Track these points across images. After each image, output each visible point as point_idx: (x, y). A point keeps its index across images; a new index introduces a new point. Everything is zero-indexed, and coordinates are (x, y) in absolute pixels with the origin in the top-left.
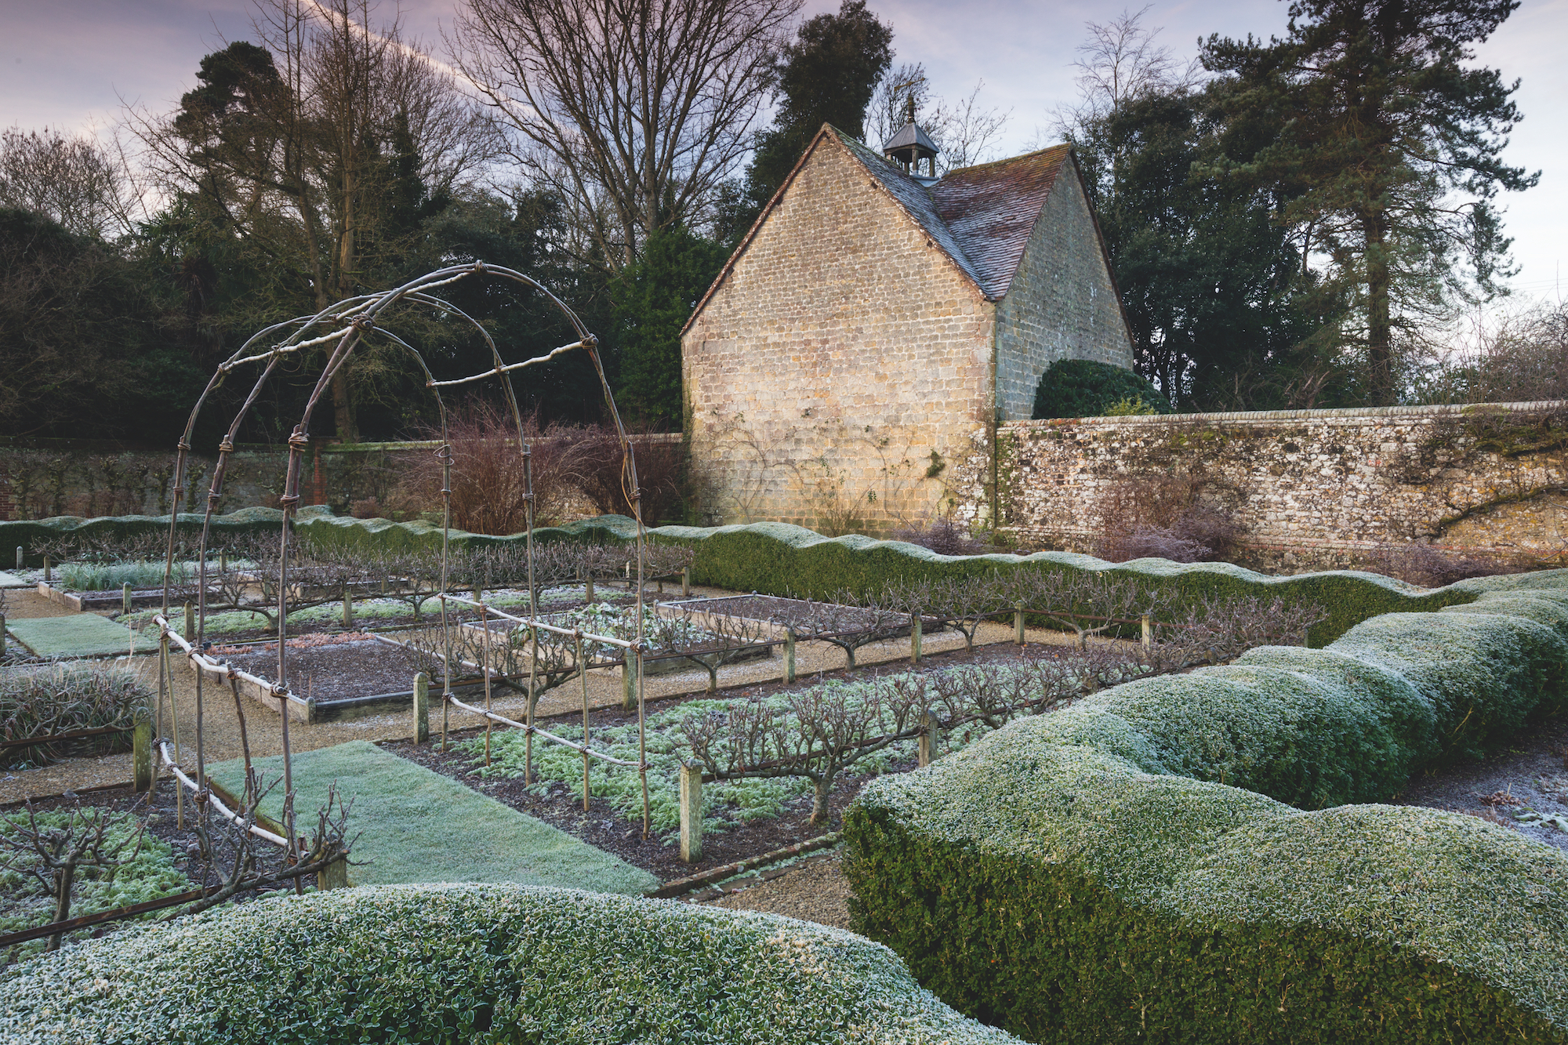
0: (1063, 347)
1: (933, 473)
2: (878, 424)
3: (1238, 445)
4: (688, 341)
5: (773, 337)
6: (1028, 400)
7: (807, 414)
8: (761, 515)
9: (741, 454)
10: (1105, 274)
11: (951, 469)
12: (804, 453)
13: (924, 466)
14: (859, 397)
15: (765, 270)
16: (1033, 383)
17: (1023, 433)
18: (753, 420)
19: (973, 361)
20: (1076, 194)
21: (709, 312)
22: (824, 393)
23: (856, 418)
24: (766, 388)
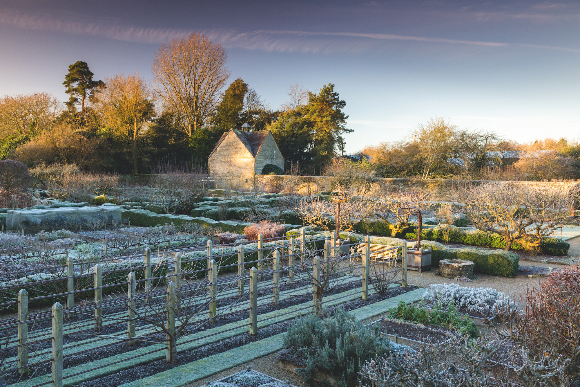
0: (268, 162)
1: (246, 182)
2: (239, 174)
3: (281, 179)
4: (209, 160)
5: (223, 160)
6: (261, 171)
7: (228, 172)
8: (221, 188)
9: (218, 178)
10: (278, 148)
11: (249, 181)
12: (228, 178)
13: (245, 181)
14: (236, 170)
15: (222, 150)
16: (262, 168)
17: (258, 177)
18: (220, 173)
19: (252, 166)
20: (271, 137)
21: (213, 155)
22: (231, 169)
23: (236, 173)
24: (222, 168)
